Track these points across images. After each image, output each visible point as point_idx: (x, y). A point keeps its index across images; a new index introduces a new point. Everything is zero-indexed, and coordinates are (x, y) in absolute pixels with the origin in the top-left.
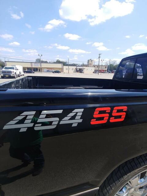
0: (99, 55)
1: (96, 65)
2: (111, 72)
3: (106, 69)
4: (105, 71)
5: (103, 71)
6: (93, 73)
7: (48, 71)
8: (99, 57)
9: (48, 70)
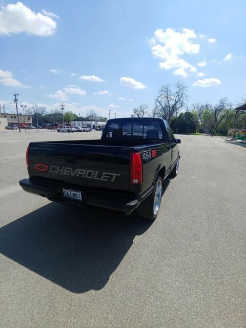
0: (15, 95)
1: (8, 114)
2: (40, 127)
3: (31, 122)
4: (30, 124)
5: (26, 124)
6: (6, 128)
8: (16, 100)
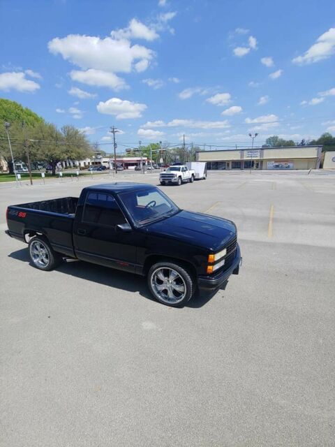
7: (277, 166)
9: (277, 164)
